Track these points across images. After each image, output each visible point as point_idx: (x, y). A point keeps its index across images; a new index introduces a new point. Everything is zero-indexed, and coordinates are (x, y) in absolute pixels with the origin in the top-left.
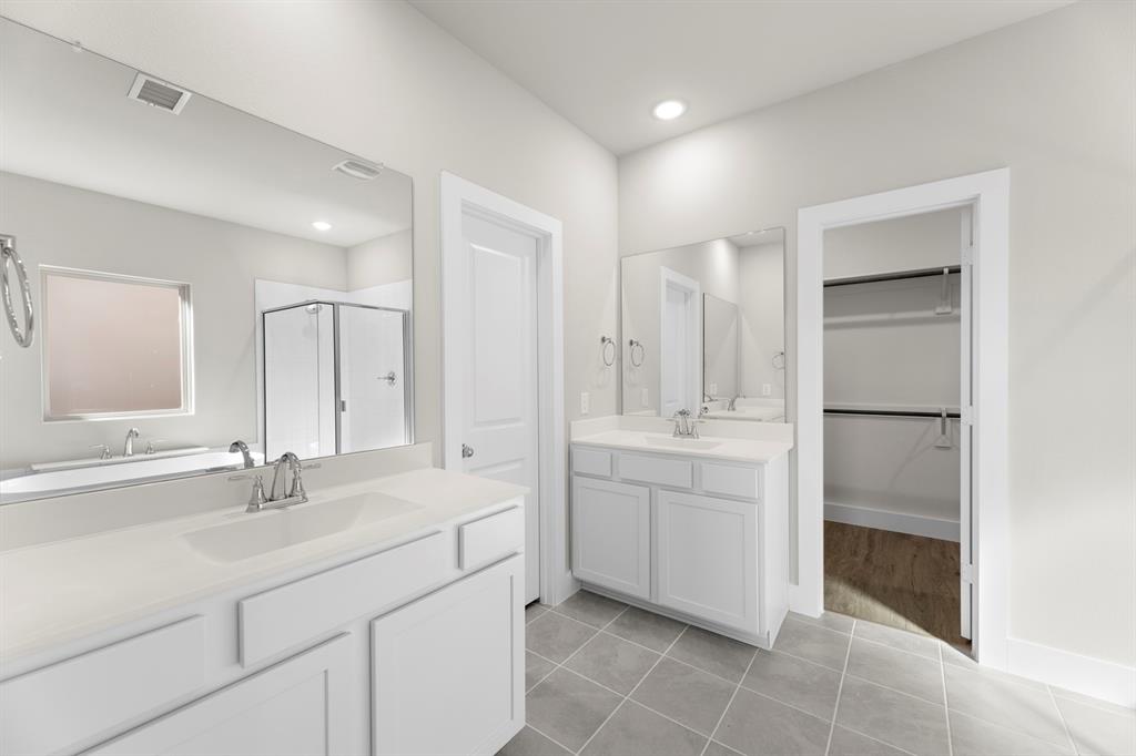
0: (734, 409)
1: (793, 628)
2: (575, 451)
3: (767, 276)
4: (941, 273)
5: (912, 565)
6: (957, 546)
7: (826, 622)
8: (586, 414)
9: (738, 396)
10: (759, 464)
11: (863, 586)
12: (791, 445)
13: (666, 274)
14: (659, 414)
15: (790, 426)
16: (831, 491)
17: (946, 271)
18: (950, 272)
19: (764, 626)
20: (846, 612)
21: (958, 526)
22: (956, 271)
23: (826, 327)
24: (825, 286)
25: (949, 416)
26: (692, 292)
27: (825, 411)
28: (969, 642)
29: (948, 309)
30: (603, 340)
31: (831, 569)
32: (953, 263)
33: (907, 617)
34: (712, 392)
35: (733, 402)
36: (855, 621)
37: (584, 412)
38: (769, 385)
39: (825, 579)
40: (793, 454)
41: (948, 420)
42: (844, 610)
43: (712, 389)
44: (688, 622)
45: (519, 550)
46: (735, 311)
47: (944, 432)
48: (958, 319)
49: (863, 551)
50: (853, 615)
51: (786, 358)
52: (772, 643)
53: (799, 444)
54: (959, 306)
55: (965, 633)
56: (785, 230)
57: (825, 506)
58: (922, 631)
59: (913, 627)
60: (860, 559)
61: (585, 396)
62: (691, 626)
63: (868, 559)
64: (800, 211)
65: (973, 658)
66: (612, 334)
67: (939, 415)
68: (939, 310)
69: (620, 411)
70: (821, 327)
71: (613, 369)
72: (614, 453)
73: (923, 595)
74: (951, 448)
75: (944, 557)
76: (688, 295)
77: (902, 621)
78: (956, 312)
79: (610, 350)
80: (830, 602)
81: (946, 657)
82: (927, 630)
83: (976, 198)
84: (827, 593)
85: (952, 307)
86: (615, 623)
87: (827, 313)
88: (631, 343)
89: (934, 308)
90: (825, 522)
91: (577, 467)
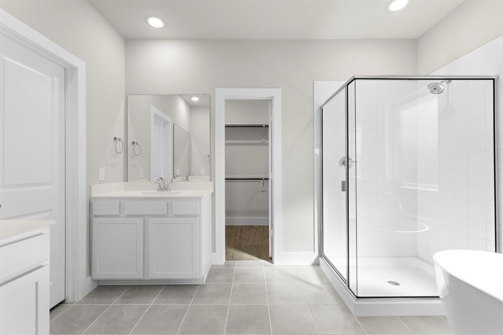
0: (188, 181)
1: (214, 272)
2: (94, 202)
3: (203, 120)
4: (262, 127)
5: (255, 236)
6: (268, 226)
7: (226, 265)
8: (103, 181)
9: (190, 175)
10: (200, 198)
11: (239, 248)
12: (213, 191)
13: (154, 110)
14: (150, 180)
15: (212, 182)
16: (228, 213)
17: (264, 126)
18: (265, 127)
19: (201, 274)
20: (233, 260)
21: (268, 219)
22: (267, 126)
23: (226, 144)
24: (226, 127)
25: (265, 179)
26: (168, 122)
27: (226, 179)
28: (271, 258)
29: (265, 141)
30: (115, 139)
31: (228, 244)
32: (266, 124)
33: (253, 255)
34: (177, 174)
35: (188, 177)
36: (236, 261)
37: (101, 179)
38: (203, 170)
39: (226, 248)
40: (213, 194)
41: (265, 181)
42: (233, 259)
43: (178, 172)
44: (164, 284)
45: (44, 264)
46: (189, 135)
47: (263, 186)
48: (268, 144)
49: (239, 235)
50: (236, 260)
51: (211, 158)
52: (205, 281)
53: (216, 190)
54: (268, 140)
55: (270, 256)
56: (210, 96)
57: (226, 219)
58: (258, 259)
59: (255, 258)
60: (238, 238)
61: (102, 170)
62: (167, 285)
63: (240, 237)
64: (216, 89)
65: (272, 263)
66: (121, 135)
67: (262, 179)
68: (262, 141)
69: (126, 179)
70: (224, 144)
71: (122, 156)
72: (121, 201)
73: (258, 246)
74: (265, 191)
75: (264, 231)
76: (166, 123)
77: (252, 257)
78: (267, 142)
79: (120, 146)
80: (228, 257)
81: (266, 266)
82: (259, 258)
83: (273, 97)
84: (226, 254)
85: (266, 139)
86: (122, 298)
87: (226, 139)
88: (133, 143)
89: (260, 140)
90: (226, 226)
91: (95, 212)
